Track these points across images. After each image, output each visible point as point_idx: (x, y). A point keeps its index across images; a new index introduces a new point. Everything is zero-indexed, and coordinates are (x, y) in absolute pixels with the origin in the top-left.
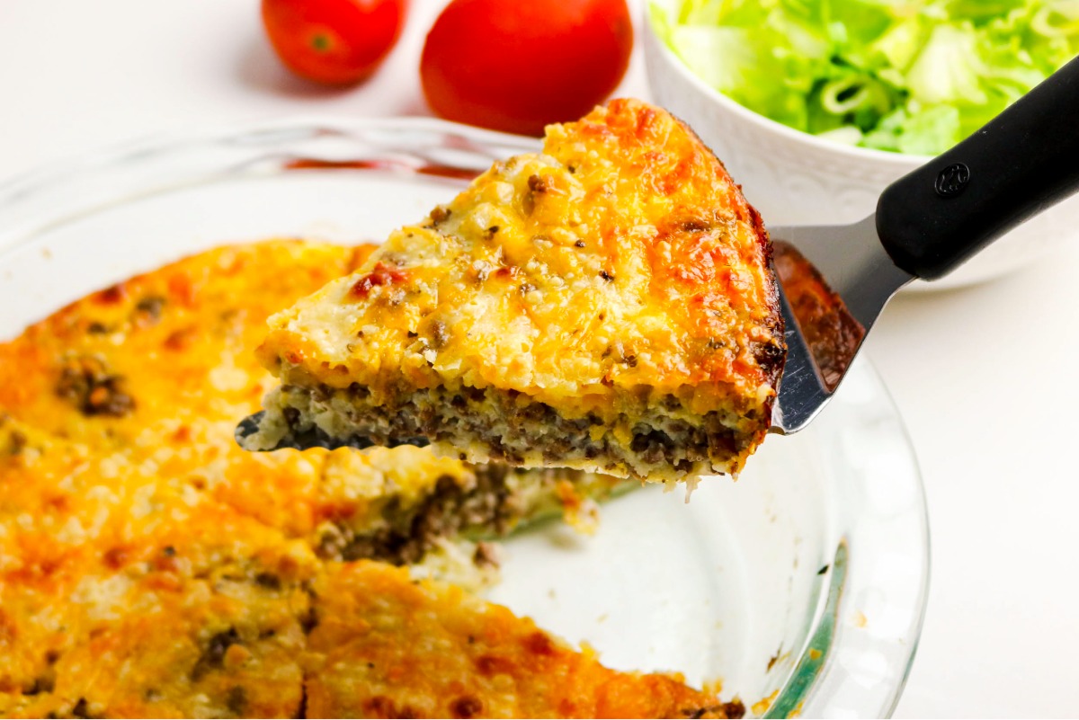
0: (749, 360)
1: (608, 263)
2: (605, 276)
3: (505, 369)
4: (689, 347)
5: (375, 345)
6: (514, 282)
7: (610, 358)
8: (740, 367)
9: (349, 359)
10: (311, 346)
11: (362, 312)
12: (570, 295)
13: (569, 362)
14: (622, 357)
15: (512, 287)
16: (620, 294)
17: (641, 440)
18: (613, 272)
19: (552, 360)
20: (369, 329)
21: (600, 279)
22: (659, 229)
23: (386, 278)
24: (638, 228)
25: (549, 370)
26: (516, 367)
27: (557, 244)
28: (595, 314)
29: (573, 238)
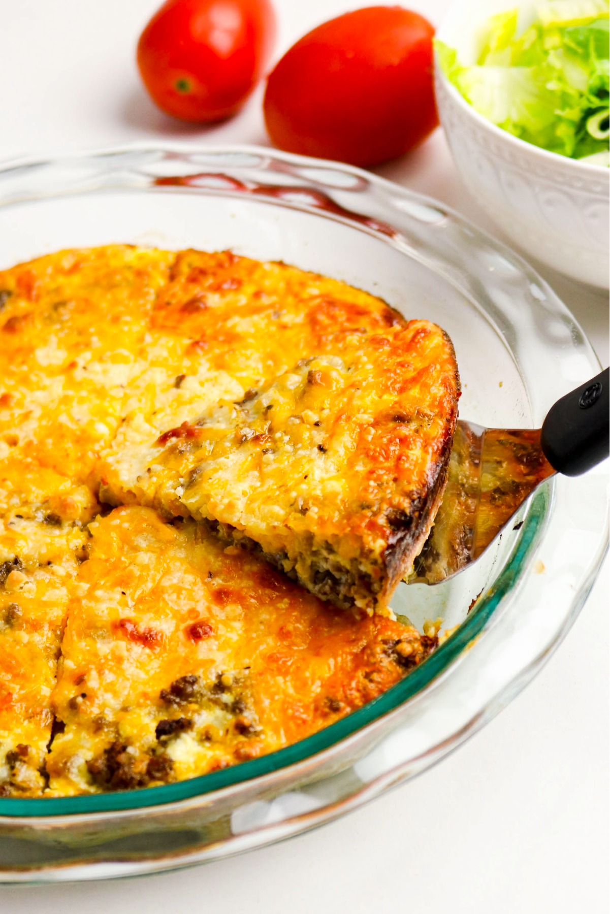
0: (382, 521)
1: (327, 439)
2: (321, 449)
3: (222, 507)
4: (347, 506)
5: (154, 479)
6: (261, 445)
7: (292, 508)
8: (372, 526)
9: (135, 486)
10: (116, 474)
11: (157, 454)
12: (292, 459)
13: (266, 509)
14: (300, 508)
15: (258, 449)
16: (325, 462)
17: (319, 576)
18: (326, 447)
19: (255, 505)
20: (157, 468)
21: (316, 450)
22: (375, 419)
23: (183, 433)
24: (359, 416)
25: (253, 512)
26: (230, 506)
27: (303, 421)
28: (301, 475)
29: (315, 418)
